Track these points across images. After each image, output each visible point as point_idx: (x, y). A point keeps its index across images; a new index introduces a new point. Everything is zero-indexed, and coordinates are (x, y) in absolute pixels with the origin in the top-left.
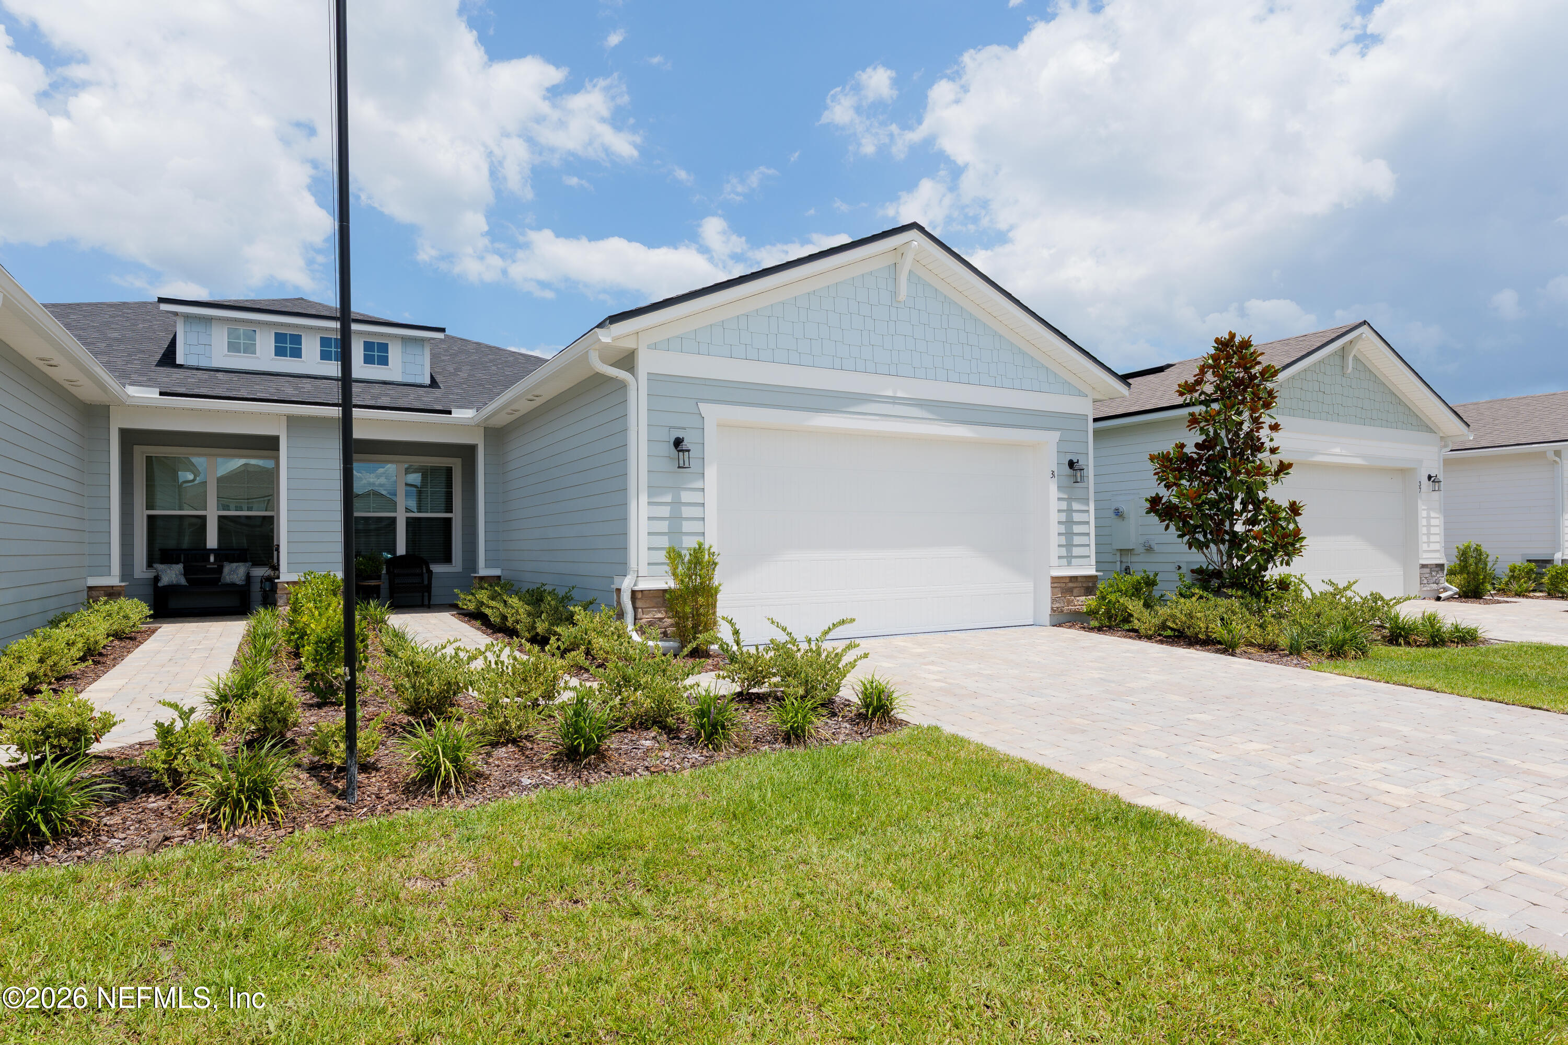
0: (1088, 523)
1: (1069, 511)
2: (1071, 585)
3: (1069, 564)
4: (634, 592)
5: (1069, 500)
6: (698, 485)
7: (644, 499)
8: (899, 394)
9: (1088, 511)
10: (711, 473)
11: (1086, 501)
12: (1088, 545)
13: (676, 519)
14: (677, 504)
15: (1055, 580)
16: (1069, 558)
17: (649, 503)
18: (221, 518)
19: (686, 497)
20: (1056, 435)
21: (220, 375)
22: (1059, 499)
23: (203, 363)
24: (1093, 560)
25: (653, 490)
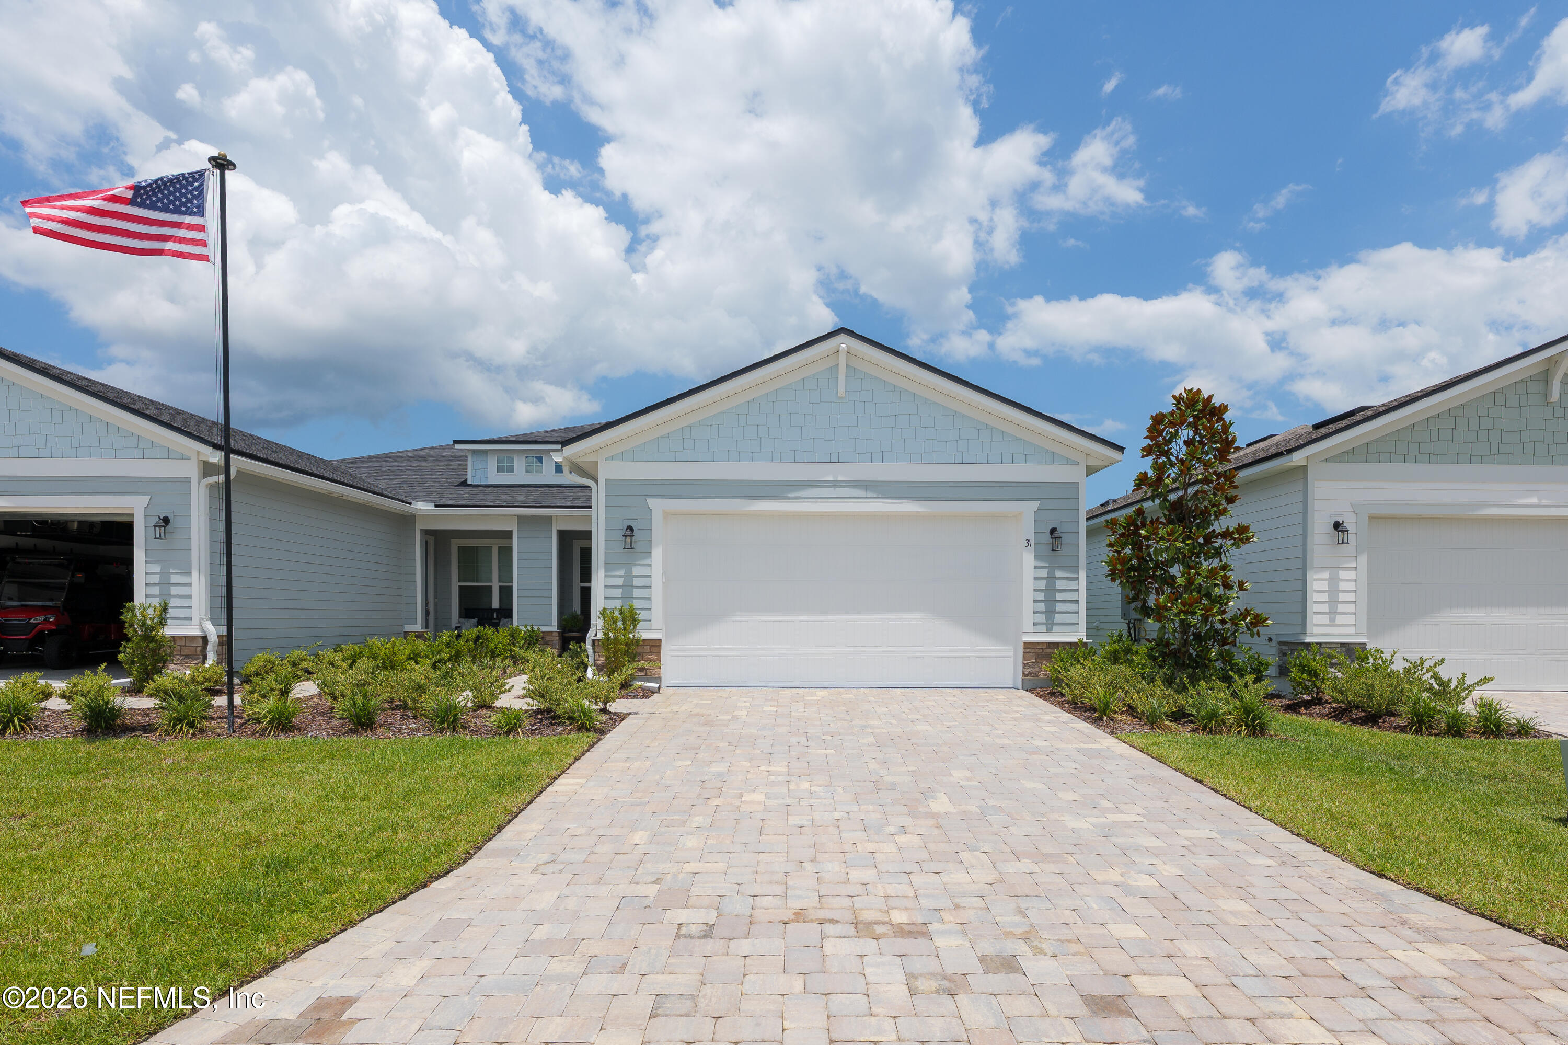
0: (1077, 590)
1: (1051, 579)
2: (1049, 651)
3: (1049, 630)
4: (593, 641)
5: (1052, 568)
6: (647, 562)
7: (602, 573)
8: (839, 479)
9: (1077, 579)
10: (657, 554)
11: (1075, 569)
12: (1077, 613)
13: (628, 587)
14: (629, 576)
15: (1027, 645)
16: (1050, 625)
17: (606, 576)
18: (501, 587)
19: (636, 570)
20: (1035, 505)
21: (488, 490)
22: (1035, 567)
23: (483, 482)
24: (1083, 627)
25: (608, 566)
